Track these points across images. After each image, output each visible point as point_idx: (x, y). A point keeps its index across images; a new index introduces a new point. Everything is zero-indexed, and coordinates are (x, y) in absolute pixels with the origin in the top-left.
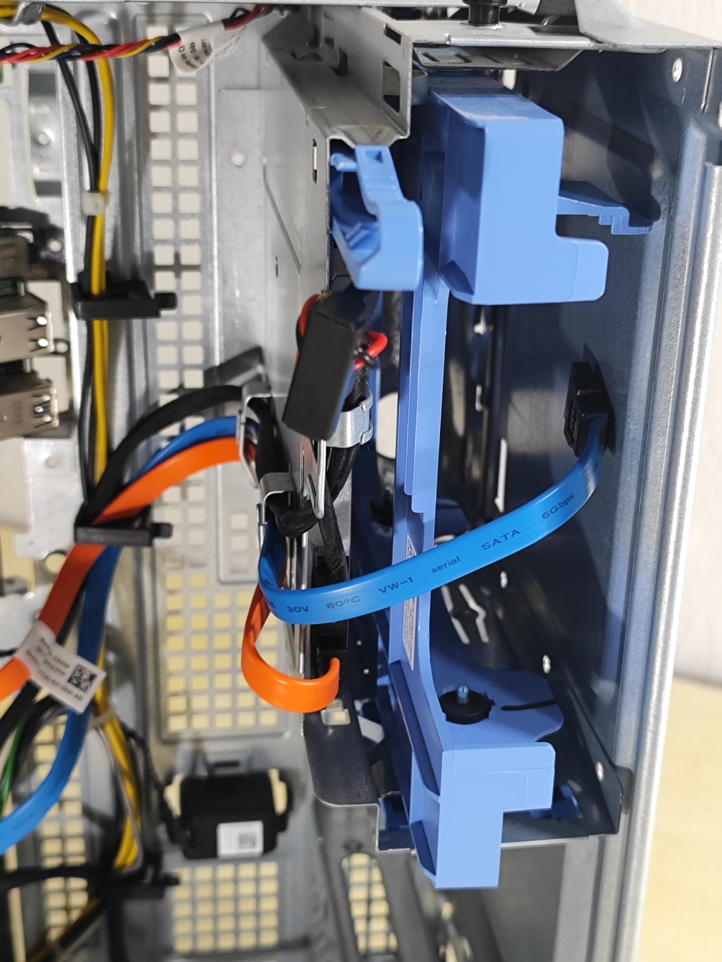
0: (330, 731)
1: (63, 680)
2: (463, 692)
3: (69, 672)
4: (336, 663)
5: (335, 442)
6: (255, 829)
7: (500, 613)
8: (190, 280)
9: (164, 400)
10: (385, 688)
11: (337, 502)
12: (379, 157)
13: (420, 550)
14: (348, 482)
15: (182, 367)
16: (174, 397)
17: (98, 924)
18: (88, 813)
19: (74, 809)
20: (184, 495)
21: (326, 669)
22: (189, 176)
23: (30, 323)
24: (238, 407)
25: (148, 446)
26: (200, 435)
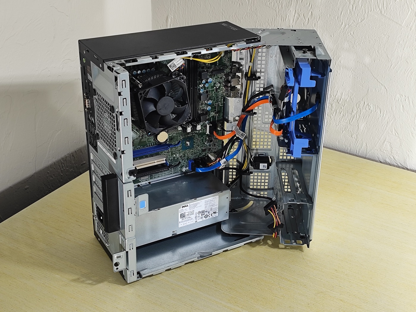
0: (281, 140)
1: (240, 135)
2: (299, 135)
3: (241, 134)
4: (282, 130)
5: (284, 101)
6: (266, 164)
7: (308, 130)
8: (262, 74)
9: (257, 93)
10: (289, 136)
11: (284, 109)
12: (291, 70)
13: (294, 115)
14: (285, 106)
15: (260, 88)
16: (258, 92)
17: (238, 181)
18: (238, 161)
19: (235, 160)
20: (258, 108)
21: (281, 130)
22: (264, 58)
23: (238, 80)
24: (269, 94)
25: (253, 100)
26: (262, 98)
